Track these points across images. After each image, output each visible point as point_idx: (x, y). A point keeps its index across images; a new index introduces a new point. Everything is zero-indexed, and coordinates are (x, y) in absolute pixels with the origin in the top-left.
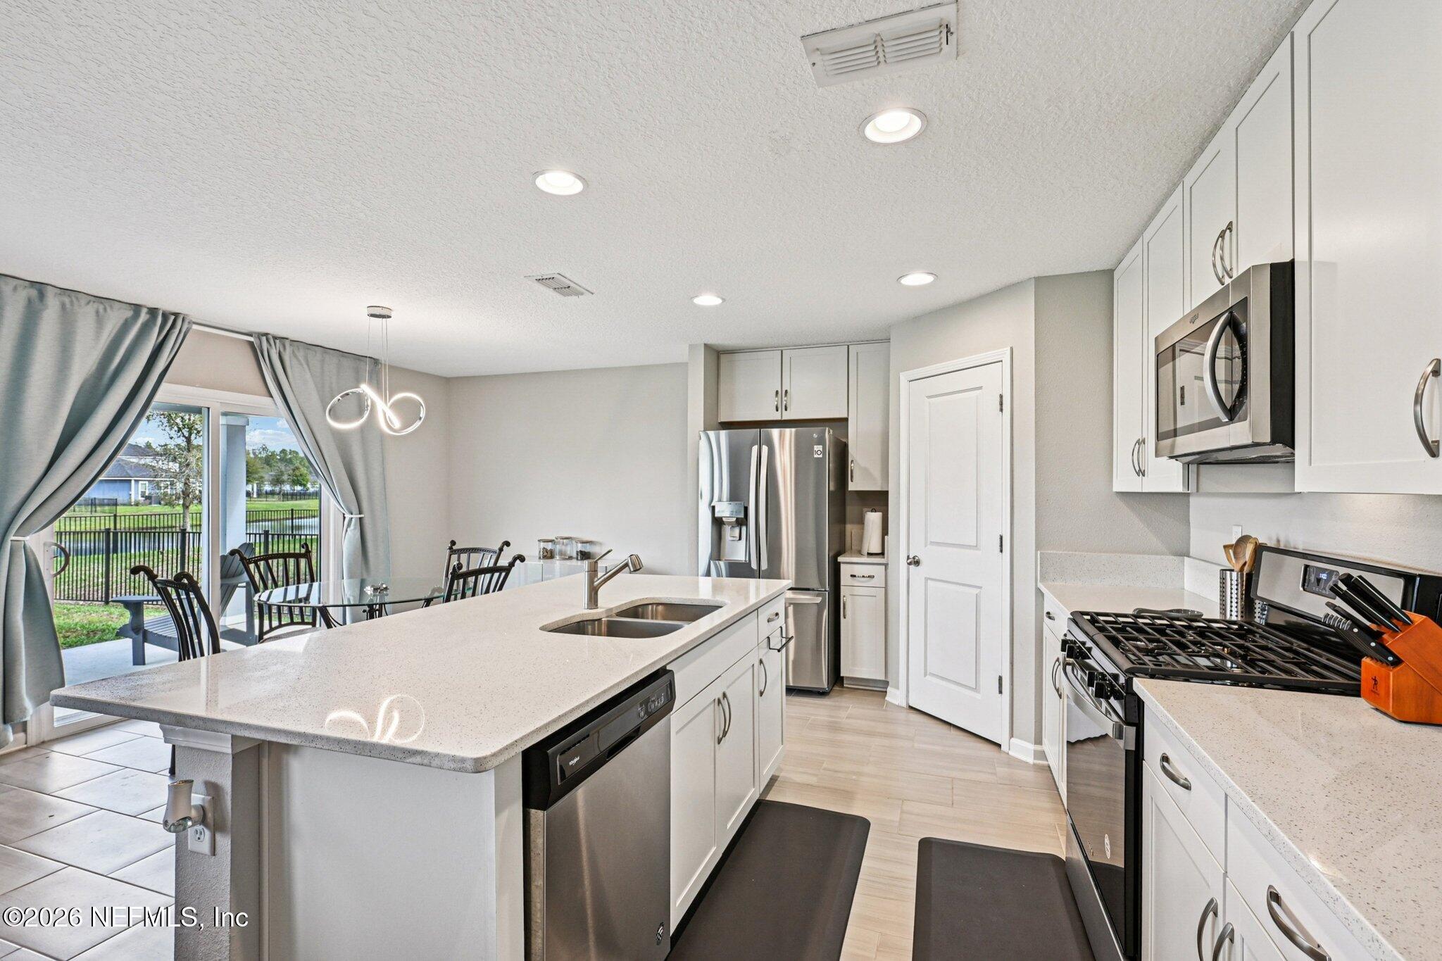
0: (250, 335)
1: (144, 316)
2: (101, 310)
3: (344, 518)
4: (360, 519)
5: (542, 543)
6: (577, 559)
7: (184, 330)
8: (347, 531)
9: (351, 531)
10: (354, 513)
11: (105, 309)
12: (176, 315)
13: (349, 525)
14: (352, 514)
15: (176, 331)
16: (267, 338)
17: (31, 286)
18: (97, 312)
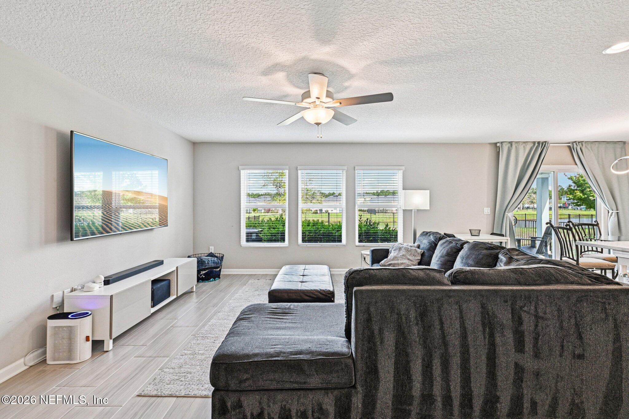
0: (569, 143)
1: (536, 145)
7: (548, 147)
11: (526, 145)
12: (546, 142)
15: (546, 147)
16: (575, 143)
17: (509, 143)
18: (524, 147)
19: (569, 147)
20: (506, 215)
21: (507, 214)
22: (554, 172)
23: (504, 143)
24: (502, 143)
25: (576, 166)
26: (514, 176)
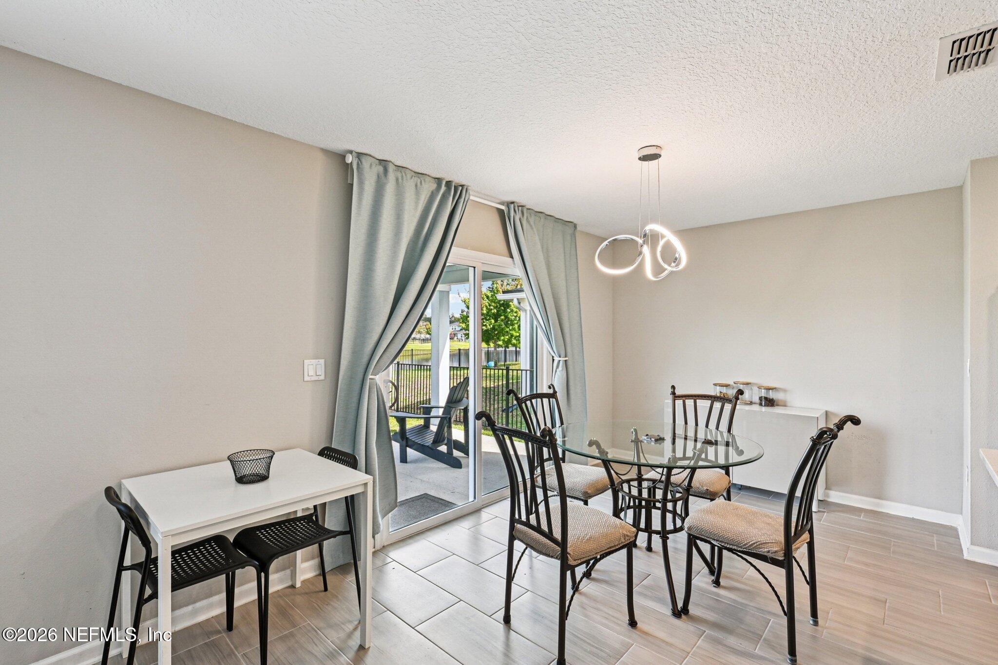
0: (503, 204)
1: (443, 188)
2: (419, 184)
3: (553, 360)
4: (566, 361)
5: (718, 388)
6: (761, 404)
7: (466, 200)
8: (556, 371)
9: (559, 371)
10: (562, 356)
11: (421, 182)
12: (462, 186)
13: (558, 367)
14: (560, 357)
15: (462, 200)
16: (513, 205)
17: (380, 164)
18: (416, 186)
19: (501, 212)
20: (368, 381)
21: (371, 377)
22: (474, 268)
23: (364, 155)
24: (359, 155)
25: (511, 259)
26: (392, 266)
